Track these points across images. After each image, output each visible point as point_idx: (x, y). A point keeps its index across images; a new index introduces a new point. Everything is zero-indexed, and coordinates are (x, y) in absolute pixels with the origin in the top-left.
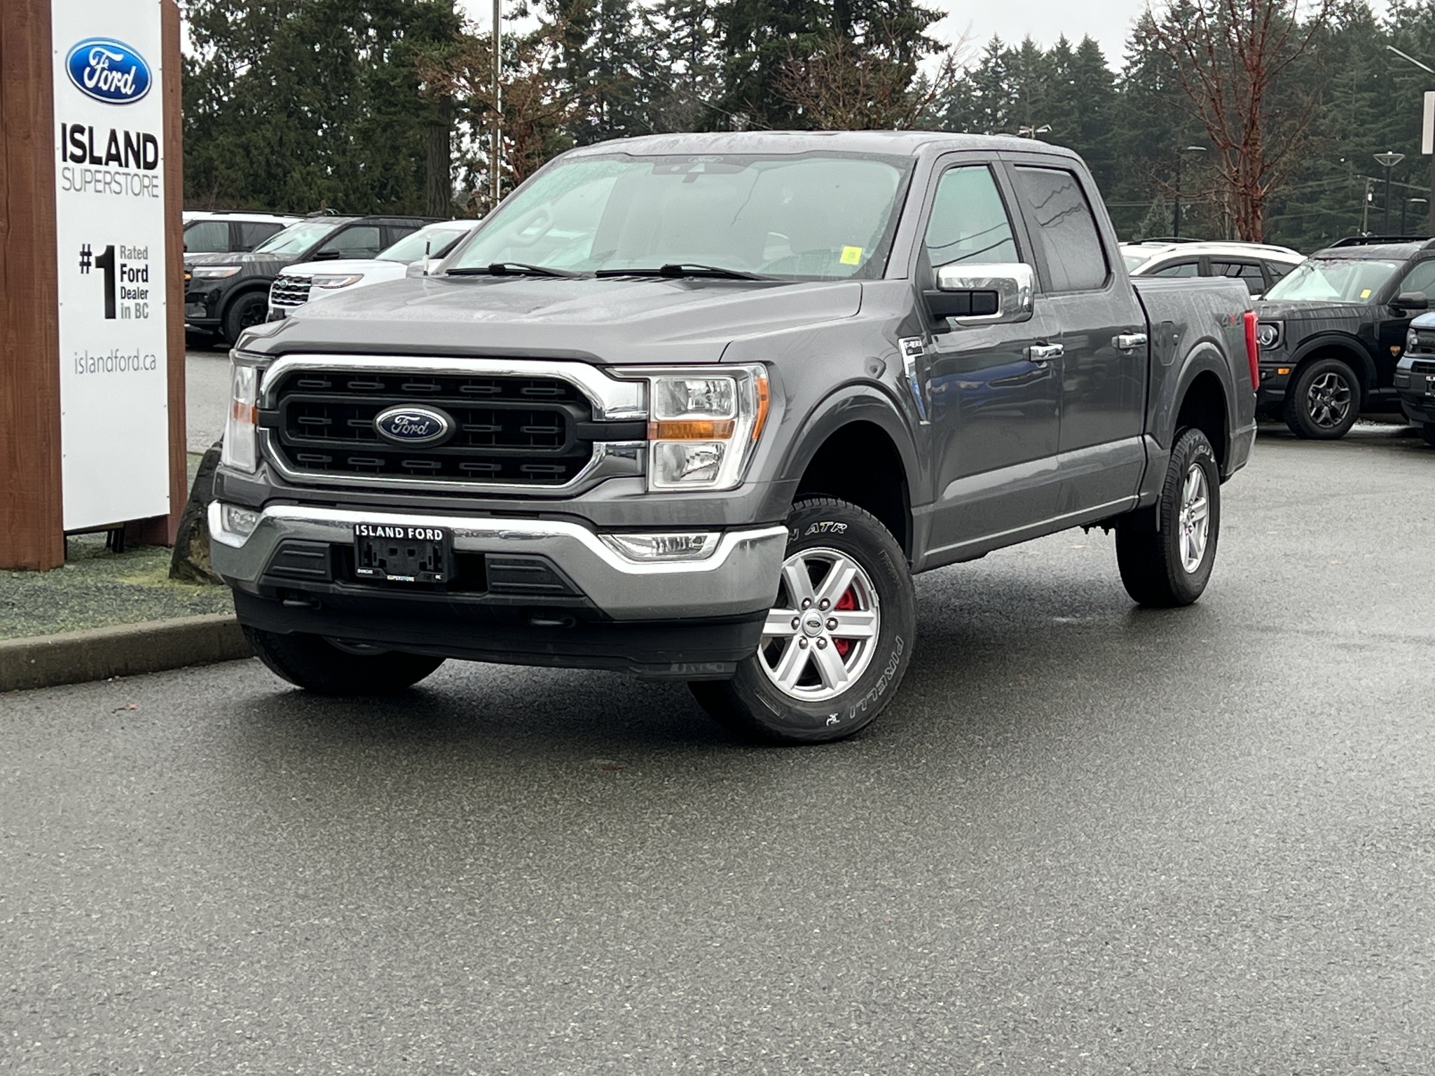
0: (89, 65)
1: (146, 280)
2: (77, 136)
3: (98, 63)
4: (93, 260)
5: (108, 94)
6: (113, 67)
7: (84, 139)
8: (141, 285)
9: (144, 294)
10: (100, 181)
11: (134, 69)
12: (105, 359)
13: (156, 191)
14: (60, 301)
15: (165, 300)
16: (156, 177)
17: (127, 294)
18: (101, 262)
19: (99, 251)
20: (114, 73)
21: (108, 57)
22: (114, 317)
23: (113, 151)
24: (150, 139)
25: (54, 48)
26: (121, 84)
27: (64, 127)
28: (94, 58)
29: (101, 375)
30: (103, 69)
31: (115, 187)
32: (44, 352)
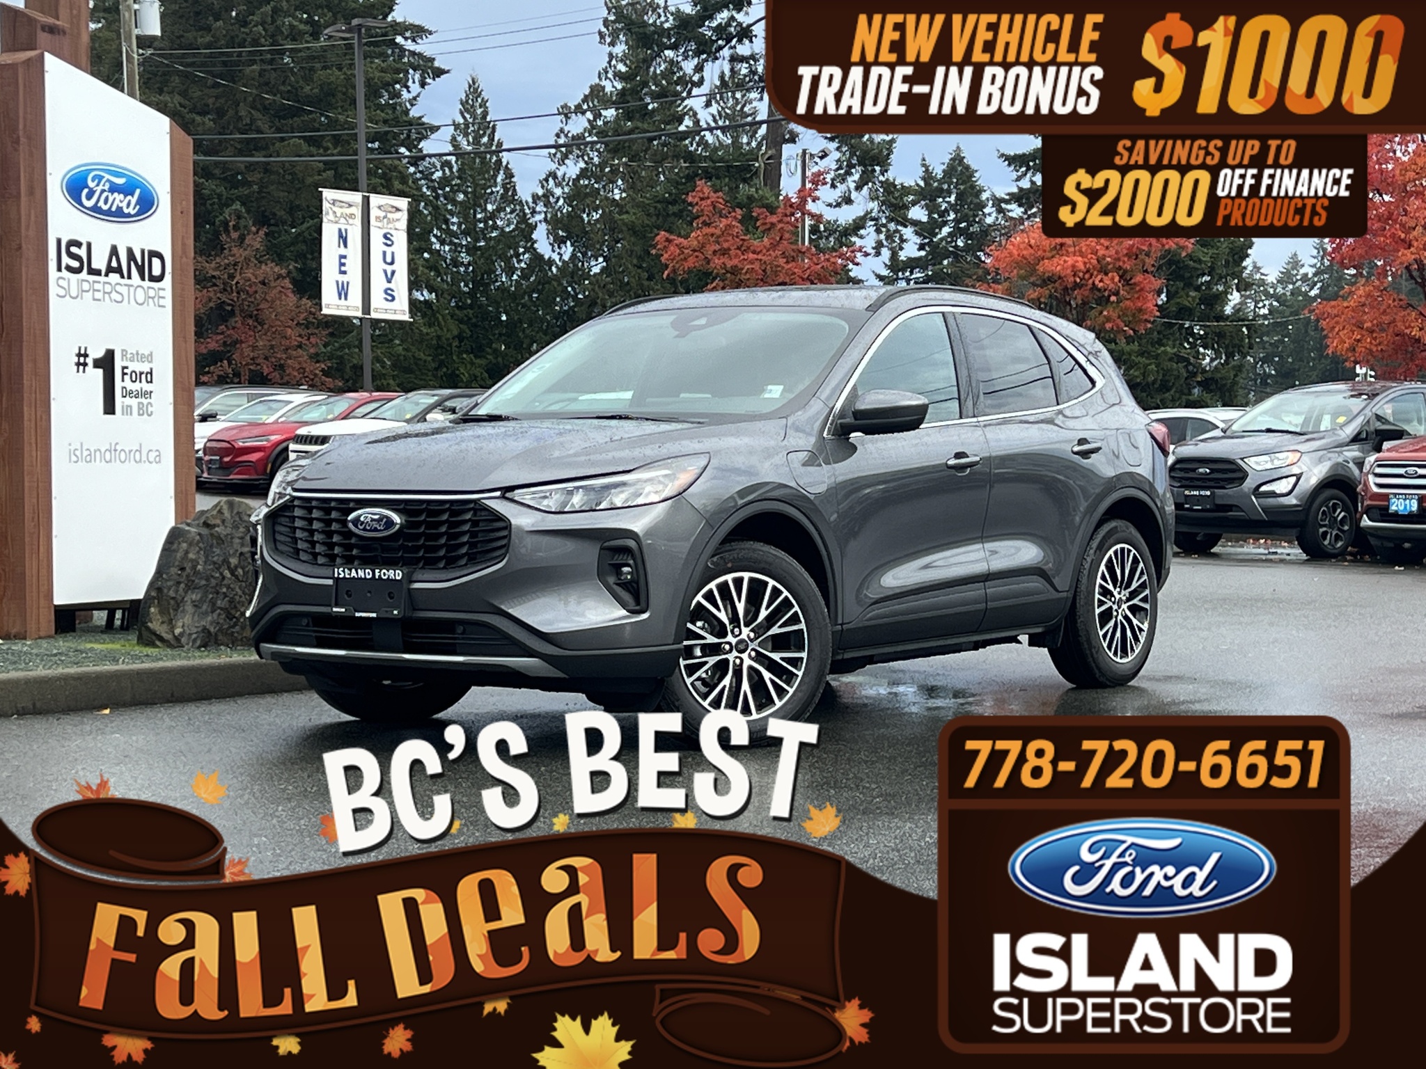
0: (87, 186)
1: (151, 382)
2: (74, 249)
3: (98, 185)
4: (89, 361)
5: (108, 213)
6: (114, 189)
7: (82, 252)
8: (147, 387)
9: (147, 394)
10: (99, 291)
11: (138, 192)
12: (103, 451)
13: (162, 302)
14: (53, 395)
15: (171, 399)
16: (164, 289)
17: (127, 393)
18: (98, 364)
19: (97, 353)
20: (116, 195)
21: (108, 180)
22: (113, 412)
23: (114, 264)
24: (155, 254)
25: (49, 171)
26: (124, 205)
28: (93, 181)
29: (98, 465)
30: (103, 191)
31: (114, 295)
32: (33, 441)
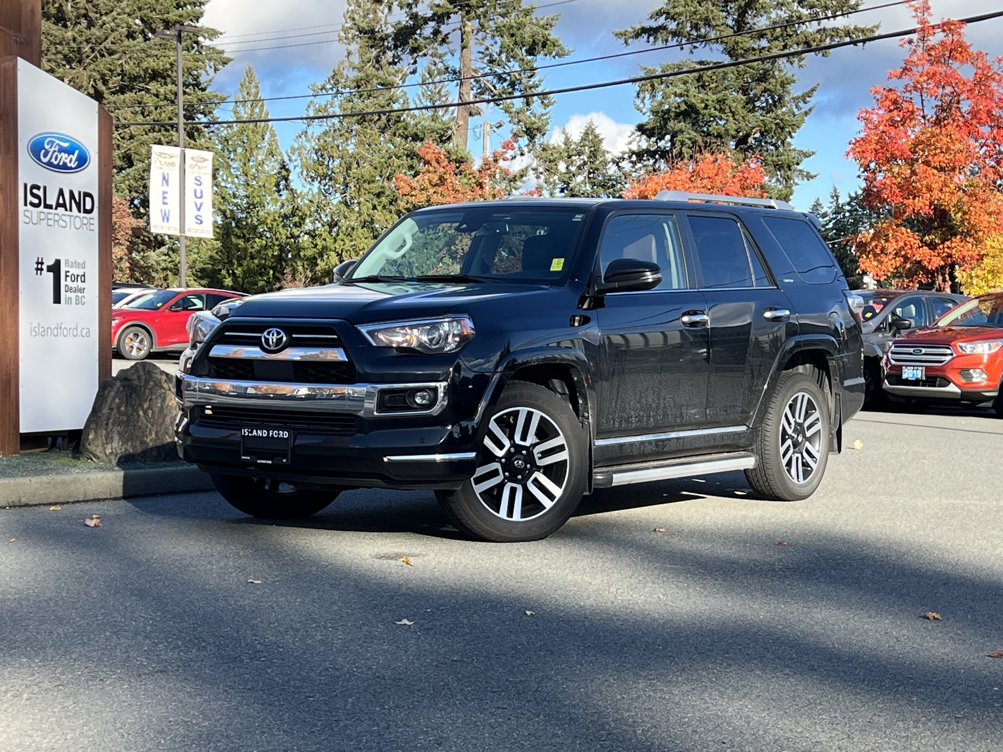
0: (44, 149)
1: (84, 282)
2: (35, 191)
3: (51, 147)
4: (44, 267)
6: (61, 150)
7: (40, 193)
8: (80, 284)
9: (82, 290)
10: (51, 219)
11: (77, 152)
12: (52, 329)
13: (92, 227)
14: (20, 290)
15: (97, 294)
16: (93, 219)
17: (69, 289)
18: (50, 269)
19: (49, 261)
20: (63, 154)
21: (58, 144)
22: (60, 303)
23: (61, 201)
24: (87, 195)
25: (19, 137)
27: (26, 186)
28: (48, 144)
29: (49, 338)
30: (54, 151)
31: (61, 223)
